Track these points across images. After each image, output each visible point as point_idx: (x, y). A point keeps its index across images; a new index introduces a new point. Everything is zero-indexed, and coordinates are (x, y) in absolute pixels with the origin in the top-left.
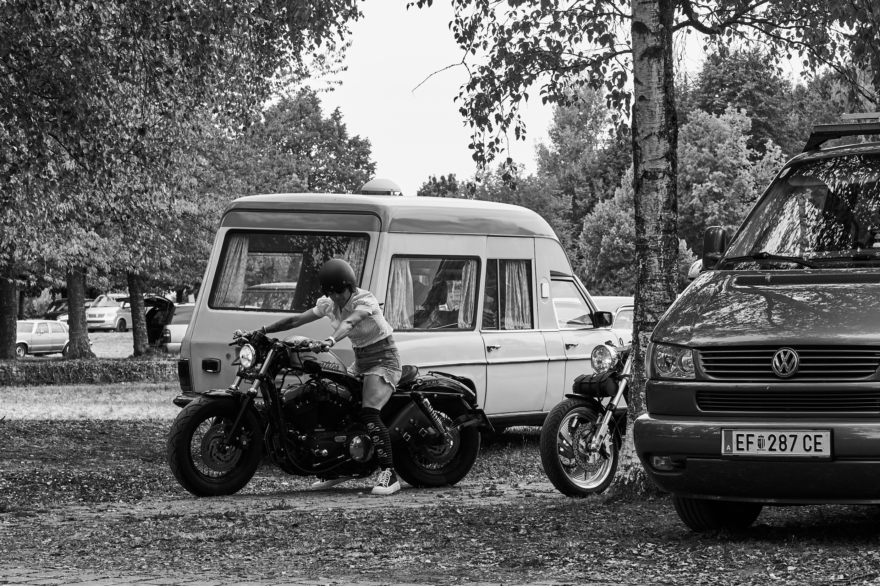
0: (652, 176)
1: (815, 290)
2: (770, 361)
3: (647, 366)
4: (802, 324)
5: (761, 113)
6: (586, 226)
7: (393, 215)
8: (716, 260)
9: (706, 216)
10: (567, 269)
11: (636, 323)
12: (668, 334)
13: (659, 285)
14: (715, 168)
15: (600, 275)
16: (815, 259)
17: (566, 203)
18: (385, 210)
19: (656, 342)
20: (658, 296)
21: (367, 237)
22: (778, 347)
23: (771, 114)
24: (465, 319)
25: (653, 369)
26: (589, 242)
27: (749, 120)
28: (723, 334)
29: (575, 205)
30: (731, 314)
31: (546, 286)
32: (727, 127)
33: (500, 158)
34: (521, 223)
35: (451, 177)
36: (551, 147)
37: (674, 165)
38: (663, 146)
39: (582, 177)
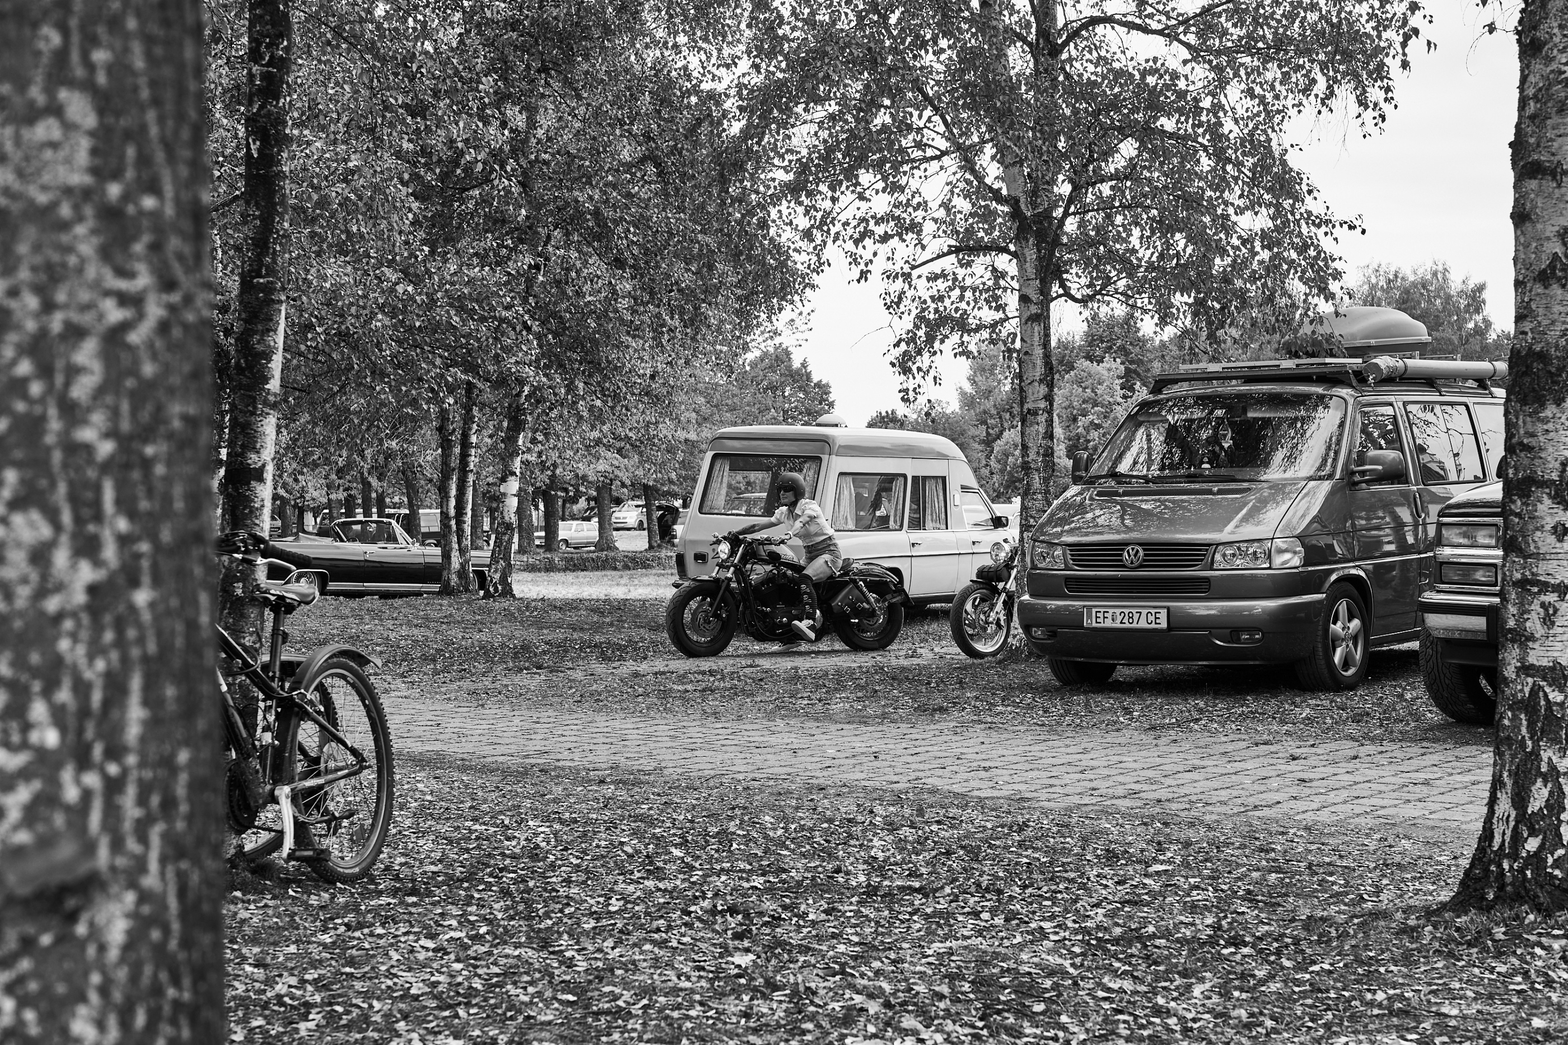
0: (1034, 413)
1: (1159, 500)
2: (1121, 555)
3: (1028, 559)
4: (1148, 527)
5: (1131, 362)
6: (996, 449)
7: (840, 442)
8: (1081, 478)
9: (1089, 441)
10: (973, 483)
11: (1021, 526)
12: (1044, 534)
13: (1040, 496)
14: (1095, 404)
15: (1007, 487)
16: (1159, 477)
17: (981, 432)
18: (834, 438)
19: (1035, 541)
20: (1039, 505)
21: (820, 459)
22: (1127, 544)
23: (1140, 362)
24: (895, 522)
25: (1032, 561)
26: (999, 461)
27: (1122, 367)
28: (1087, 534)
29: (988, 433)
30: (1094, 519)
31: (957, 497)
32: (1105, 373)
33: (922, 400)
34: (938, 448)
35: (893, 412)
36: (968, 388)
37: (1051, 405)
38: (1043, 390)
39: (994, 412)
